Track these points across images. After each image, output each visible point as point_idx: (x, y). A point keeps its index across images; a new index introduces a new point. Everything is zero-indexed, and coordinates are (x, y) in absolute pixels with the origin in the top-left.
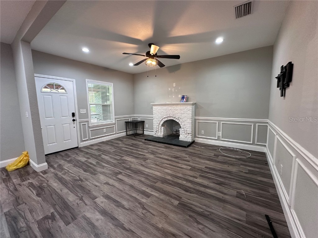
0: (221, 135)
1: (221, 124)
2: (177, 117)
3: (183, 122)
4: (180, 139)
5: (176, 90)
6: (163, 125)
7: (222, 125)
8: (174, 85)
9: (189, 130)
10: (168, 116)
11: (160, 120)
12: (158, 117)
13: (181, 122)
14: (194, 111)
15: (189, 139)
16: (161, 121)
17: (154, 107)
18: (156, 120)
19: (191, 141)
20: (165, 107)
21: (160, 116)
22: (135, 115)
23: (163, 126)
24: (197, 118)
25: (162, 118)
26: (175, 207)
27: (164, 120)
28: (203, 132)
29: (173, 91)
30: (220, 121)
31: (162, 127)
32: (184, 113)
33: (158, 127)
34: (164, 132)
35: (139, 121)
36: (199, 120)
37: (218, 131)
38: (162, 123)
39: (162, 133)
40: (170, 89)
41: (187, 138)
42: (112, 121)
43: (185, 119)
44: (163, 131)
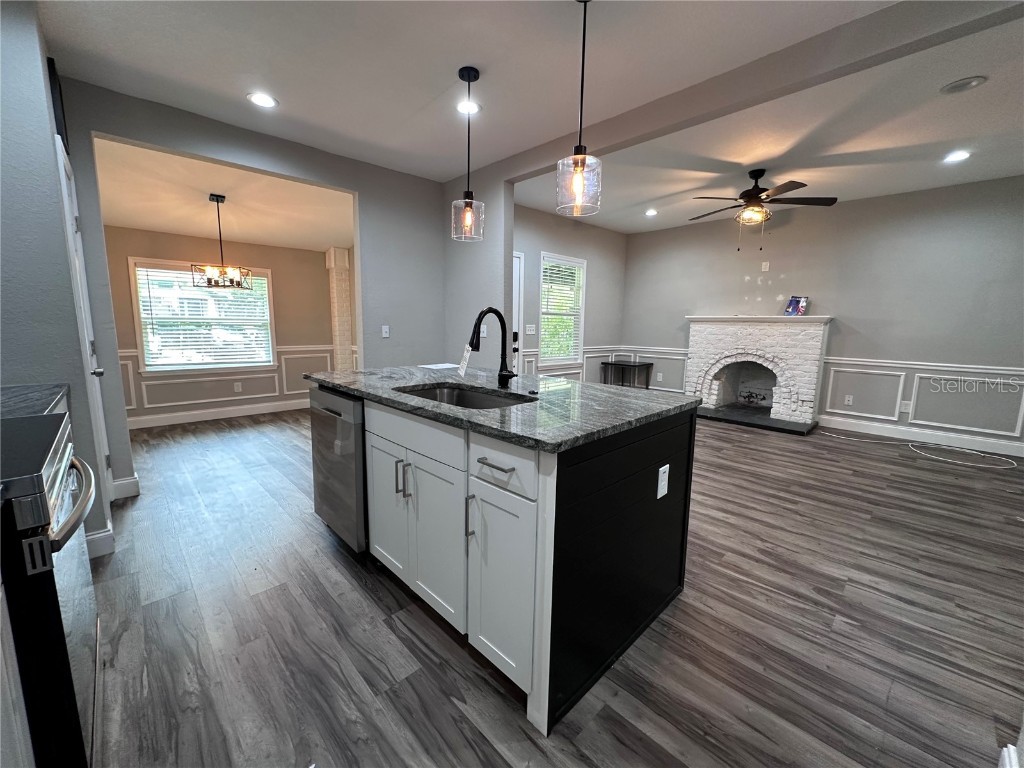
0: (911, 410)
1: (916, 380)
2: (768, 356)
3: (790, 369)
4: (772, 416)
5: (770, 282)
6: (716, 377)
7: (920, 382)
8: (765, 266)
9: (808, 391)
10: (739, 351)
11: (712, 361)
12: (703, 354)
13: (783, 370)
14: (826, 340)
15: (804, 416)
16: (713, 365)
17: (694, 327)
18: (696, 360)
19: (809, 422)
20: (731, 329)
21: (712, 350)
22: (623, 347)
23: (716, 379)
24: (833, 359)
25: (717, 357)
26: (869, 520)
27: (723, 361)
28: (849, 399)
29: (759, 283)
30: (911, 371)
31: (715, 382)
32: (795, 346)
33: (700, 382)
34: (718, 395)
35: (635, 362)
36: (839, 365)
37: (903, 399)
38: (715, 370)
39: (715, 397)
40: (747, 278)
41: (797, 412)
42: (576, 359)
43: (797, 361)
44: (716, 392)
